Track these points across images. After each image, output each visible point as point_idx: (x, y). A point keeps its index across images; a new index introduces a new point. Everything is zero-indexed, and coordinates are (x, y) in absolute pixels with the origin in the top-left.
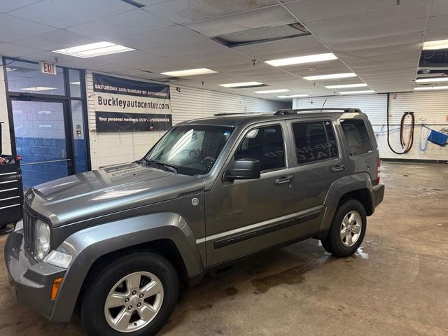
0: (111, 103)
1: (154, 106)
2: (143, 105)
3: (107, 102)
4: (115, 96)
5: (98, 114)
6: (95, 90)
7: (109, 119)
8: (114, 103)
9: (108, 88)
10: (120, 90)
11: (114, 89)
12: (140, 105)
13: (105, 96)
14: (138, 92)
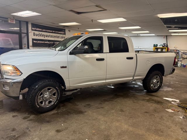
0: (39, 35)
1: (58, 37)
2: (53, 37)
3: (37, 35)
4: (41, 33)
5: (33, 40)
6: (32, 30)
7: (38, 42)
8: (40, 35)
9: (38, 29)
10: (43, 30)
11: (40, 30)
12: (52, 36)
13: (36, 33)
14: (51, 31)
